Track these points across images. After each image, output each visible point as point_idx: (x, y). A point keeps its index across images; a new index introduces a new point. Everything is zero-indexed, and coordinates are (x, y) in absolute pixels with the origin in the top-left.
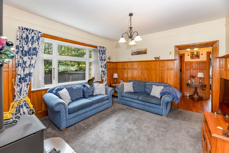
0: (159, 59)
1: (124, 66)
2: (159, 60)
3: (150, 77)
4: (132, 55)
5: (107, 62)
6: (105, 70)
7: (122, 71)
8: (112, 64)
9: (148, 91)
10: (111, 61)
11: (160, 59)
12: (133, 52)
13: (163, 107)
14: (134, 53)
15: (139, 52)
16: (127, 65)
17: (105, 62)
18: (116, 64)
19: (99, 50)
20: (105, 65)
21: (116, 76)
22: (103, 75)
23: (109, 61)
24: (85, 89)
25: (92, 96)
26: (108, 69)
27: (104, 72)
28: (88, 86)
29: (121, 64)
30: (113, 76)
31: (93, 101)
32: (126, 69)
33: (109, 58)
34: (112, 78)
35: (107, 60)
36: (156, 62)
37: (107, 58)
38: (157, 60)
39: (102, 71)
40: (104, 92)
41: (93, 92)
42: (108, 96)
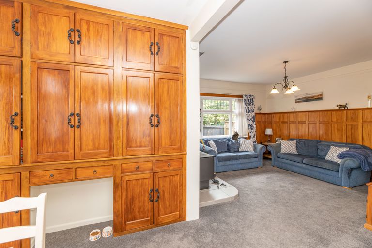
0: (346, 108)
1: (284, 118)
2: (346, 110)
3: (330, 135)
4: (296, 102)
5: (256, 114)
6: (253, 124)
7: (280, 125)
8: (263, 115)
9: (321, 154)
10: (262, 112)
11: (349, 108)
12: (298, 98)
13: (343, 175)
14: (300, 99)
15: (309, 97)
16: (289, 118)
17: (253, 114)
18: (270, 115)
19: (245, 100)
20: (254, 117)
21: (269, 132)
22: (250, 130)
23: (258, 112)
24: (230, 143)
25: (238, 151)
26: (258, 122)
27: (251, 126)
28: (234, 141)
29: (278, 116)
30: (265, 131)
31: (240, 155)
32: (286, 122)
33: (259, 109)
34: (263, 135)
35: (256, 111)
36: (340, 112)
37: (256, 108)
38: (343, 108)
39: (249, 125)
40: (252, 149)
41: (238, 148)
42: (257, 154)
